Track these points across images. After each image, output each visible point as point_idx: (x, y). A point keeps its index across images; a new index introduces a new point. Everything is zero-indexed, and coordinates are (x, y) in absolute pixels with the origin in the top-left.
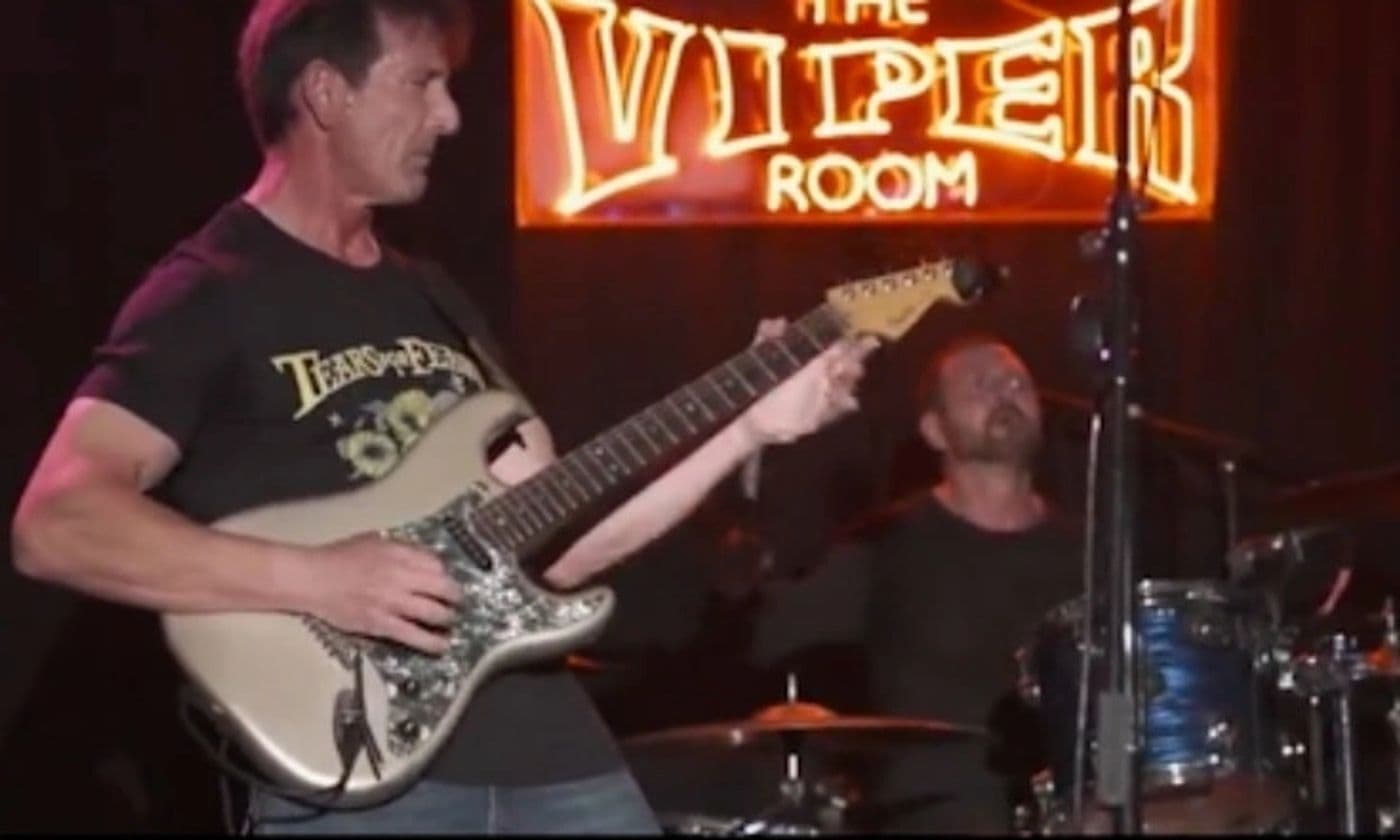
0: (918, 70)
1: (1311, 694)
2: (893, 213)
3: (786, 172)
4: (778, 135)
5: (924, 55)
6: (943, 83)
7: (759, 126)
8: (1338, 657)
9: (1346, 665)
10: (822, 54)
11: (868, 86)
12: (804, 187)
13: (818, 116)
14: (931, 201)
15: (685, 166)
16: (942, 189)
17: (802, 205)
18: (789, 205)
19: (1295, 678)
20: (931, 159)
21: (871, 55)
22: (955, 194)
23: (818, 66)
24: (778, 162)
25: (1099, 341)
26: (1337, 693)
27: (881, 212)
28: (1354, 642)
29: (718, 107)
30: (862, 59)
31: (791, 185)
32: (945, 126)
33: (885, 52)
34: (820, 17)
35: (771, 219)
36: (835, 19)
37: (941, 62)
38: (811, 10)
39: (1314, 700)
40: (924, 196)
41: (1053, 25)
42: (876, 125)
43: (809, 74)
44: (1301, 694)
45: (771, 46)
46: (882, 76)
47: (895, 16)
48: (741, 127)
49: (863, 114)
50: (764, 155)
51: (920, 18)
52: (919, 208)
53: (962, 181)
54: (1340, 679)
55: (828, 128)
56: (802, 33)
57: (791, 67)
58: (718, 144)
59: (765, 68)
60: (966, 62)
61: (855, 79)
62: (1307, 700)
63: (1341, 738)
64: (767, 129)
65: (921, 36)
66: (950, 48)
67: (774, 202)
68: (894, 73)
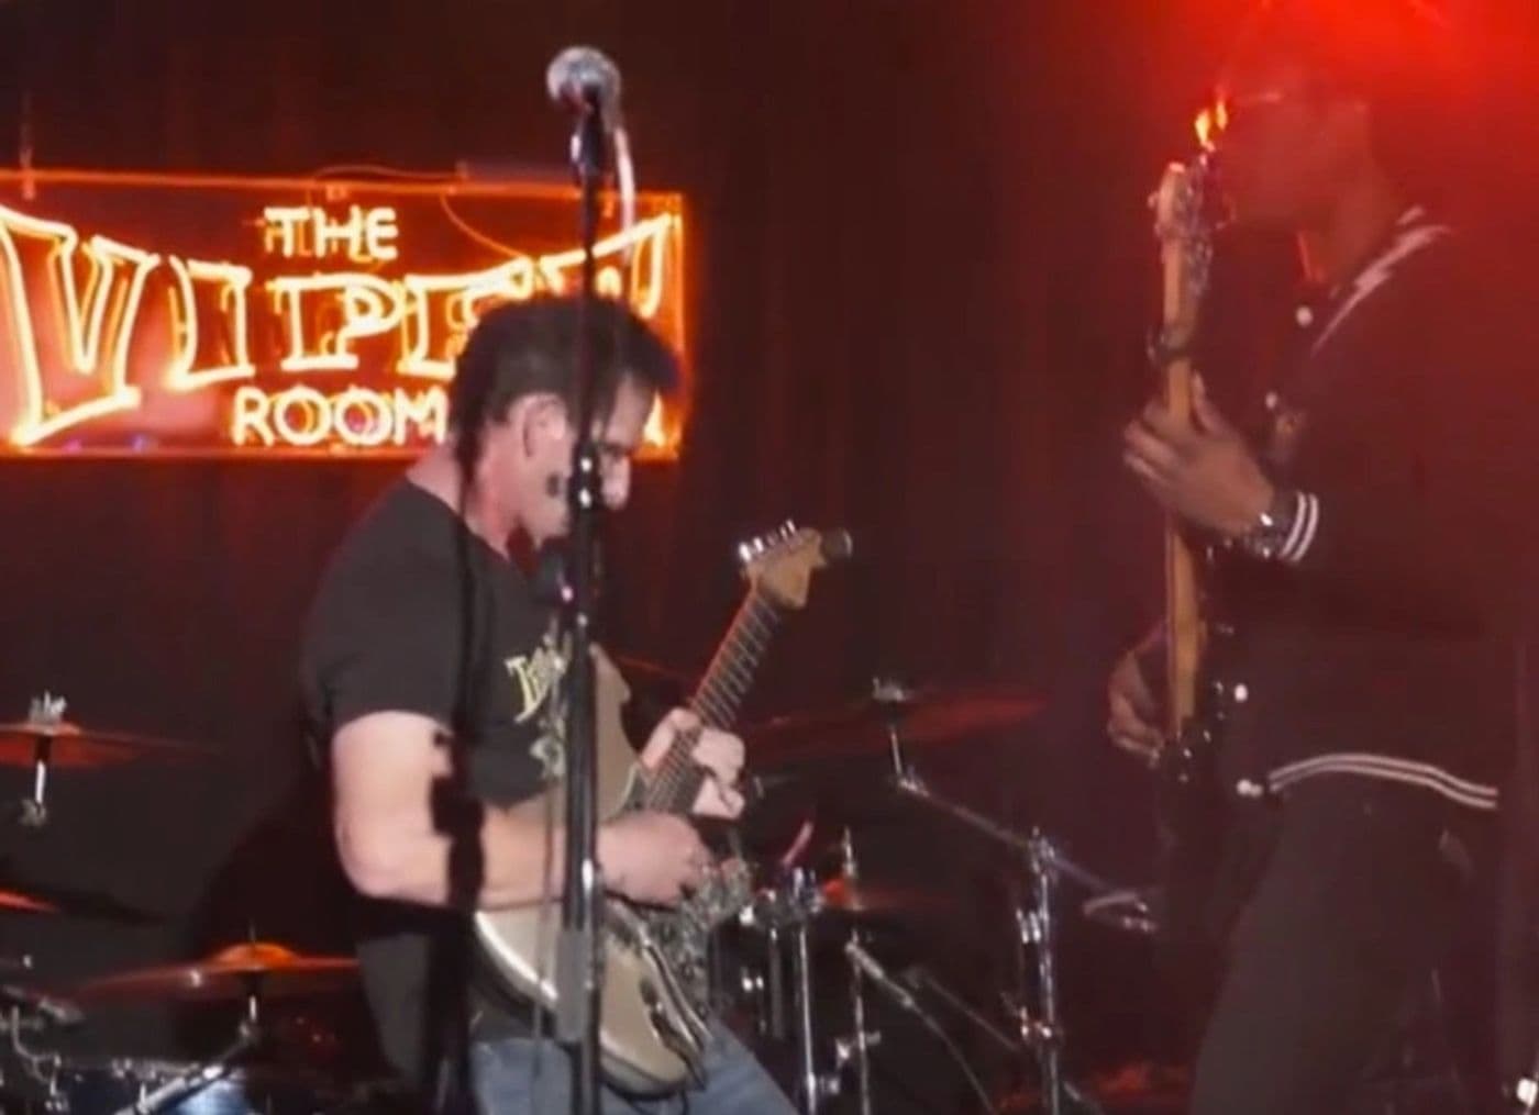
0: (388, 306)
1: (770, 926)
2: (360, 447)
3: (251, 405)
4: (245, 369)
5: (394, 290)
6: (413, 320)
7: (225, 357)
8: (797, 891)
9: (805, 899)
10: (289, 287)
11: (336, 320)
12: (270, 420)
13: (286, 351)
14: (400, 438)
15: (147, 397)
16: (411, 425)
17: (269, 438)
18: (258, 440)
19: (756, 911)
20: (400, 394)
21: (341, 290)
22: (424, 430)
23: (286, 297)
24: (244, 394)
25: (560, 578)
26: (796, 927)
27: (350, 446)
28: (813, 875)
29: (184, 338)
30: (330, 293)
31: (257, 419)
32: (414, 362)
33: (354, 287)
34: (288, 250)
35: (237, 452)
36: (304, 252)
37: (411, 297)
38: (279, 242)
39: (774, 934)
40: (393, 431)
41: (521, 263)
42: (345, 361)
43: (278, 309)
44: (761, 928)
45: (236, 278)
46: (351, 311)
47: (364, 250)
48: (205, 359)
49: (332, 348)
50: (230, 388)
51: (390, 253)
52: (388, 444)
53: (432, 416)
54: (799, 914)
55: (296, 362)
56: (268, 265)
57: (257, 300)
58: (181, 376)
59: (232, 298)
60: (436, 300)
61: (323, 314)
62: (768, 935)
63: (800, 974)
64: (233, 361)
65: (391, 272)
66: (420, 284)
67: (239, 435)
68: (363, 308)
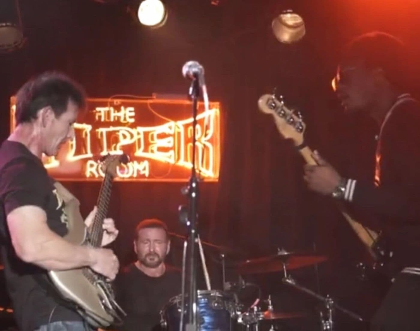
0: (132, 136)
1: (247, 324)
2: (123, 178)
3: (92, 166)
4: (90, 155)
5: (134, 131)
6: (139, 140)
7: (84, 152)
8: (255, 313)
9: (257, 315)
10: (103, 131)
11: (116, 140)
12: (97, 170)
13: (102, 150)
14: (135, 175)
15: (61, 164)
16: (138, 171)
17: (97, 176)
18: (93, 176)
19: (242, 319)
20: (135, 162)
21: (118, 131)
22: (142, 172)
23: (102, 133)
24: (90, 162)
25: (187, 219)
26: (255, 323)
27: (121, 178)
28: (260, 308)
29: (72, 145)
30: (115, 132)
31: (94, 170)
32: (139, 153)
33: (122, 130)
34: (103, 119)
35: (88, 180)
36: (107, 120)
37: (139, 134)
38: (100, 117)
39: (248, 326)
40: (133, 173)
41: (172, 123)
42: (120, 152)
43: (99, 137)
44: (244, 324)
45: (87, 128)
46: (121, 138)
47: (125, 119)
48: (78, 152)
49: (115, 149)
50: (85, 160)
51: (132, 121)
52: (131, 177)
53: (144, 169)
54: (256, 320)
55: (104, 153)
56: (97, 124)
57: (93, 134)
58: (71, 157)
59: (86, 135)
60: (146, 134)
61: (113, 139)
62: (246, 326)
64: (86, 153)
65: (133, 126)
66: (141, 130)
67: (88, 174)
68: (125, 137)
